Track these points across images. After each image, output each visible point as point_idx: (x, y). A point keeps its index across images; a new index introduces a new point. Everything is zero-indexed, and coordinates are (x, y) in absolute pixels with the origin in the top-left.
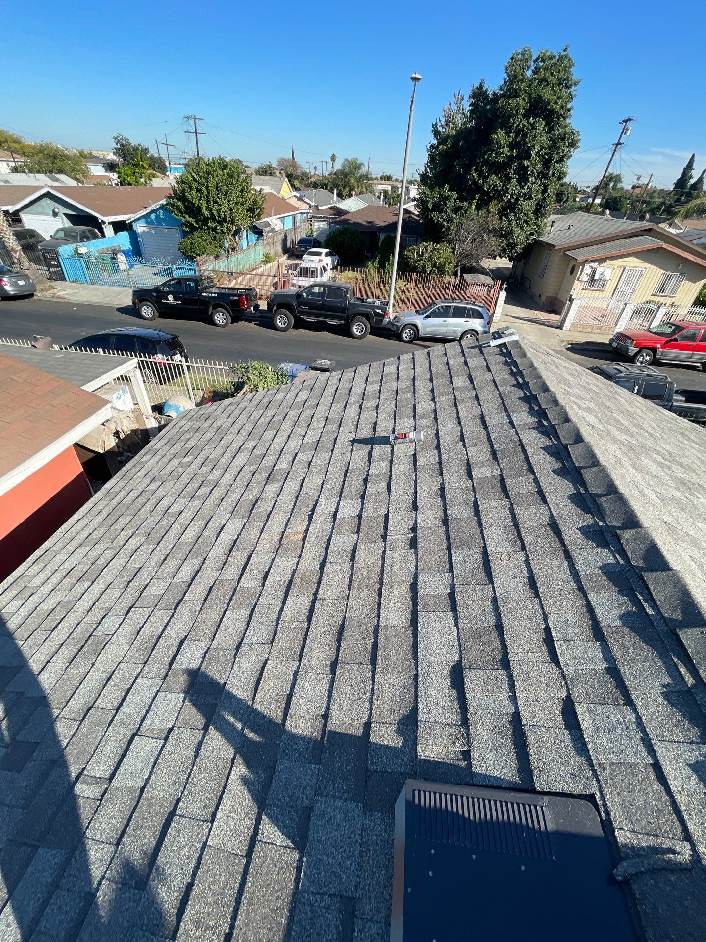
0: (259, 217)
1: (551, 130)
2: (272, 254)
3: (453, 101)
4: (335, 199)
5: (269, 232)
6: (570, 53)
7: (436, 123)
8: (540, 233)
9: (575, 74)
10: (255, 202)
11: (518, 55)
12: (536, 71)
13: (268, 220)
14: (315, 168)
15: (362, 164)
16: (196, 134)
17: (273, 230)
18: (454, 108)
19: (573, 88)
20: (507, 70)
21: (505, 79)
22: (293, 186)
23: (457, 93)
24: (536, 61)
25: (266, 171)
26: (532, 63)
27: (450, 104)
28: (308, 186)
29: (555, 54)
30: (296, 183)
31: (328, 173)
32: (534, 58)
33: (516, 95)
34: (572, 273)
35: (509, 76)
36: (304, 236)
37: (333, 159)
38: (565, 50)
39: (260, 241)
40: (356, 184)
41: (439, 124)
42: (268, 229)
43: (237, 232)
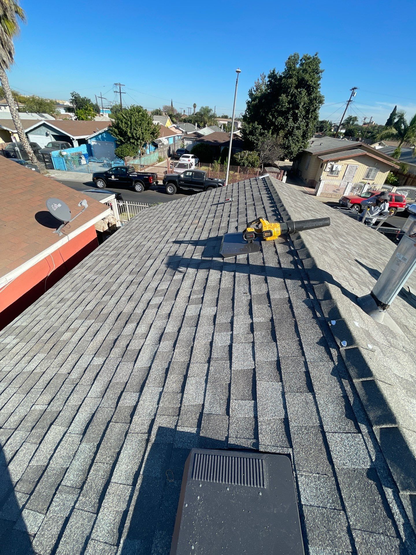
0: (157, 137)
1: (309, 94)
2: (163, 157)
3: (260, 78)
4: (196, 128)
5: (161, 145)
6: (319, 56)
7: (251, 89)
8: (305, 147)
9: (321, 67)
10: (155, 130)
11: (292, 57)
12: (302, 65)
13: (160, 139)
14: (184, 111)
15: (211, 110)
16: (120, 93)
17: (163, 144)
18: (261, 82)
19: (320, 74)
20: (286, 64)
21: (285, 69)
22: (172, 121)
23: (262, 74)
24: (301, 60)
25: (157, 113)
26: (299, 61)
27: (258, 80)
28: (180, 121)
29: (311, 56)
30: (174, 120)
31: (191, 114)
32: (300, 59)
33: (291, 77)
34: (321, 167)
35: (287, 67)
36: (179, 148)
37: (195, 106)
38: (316, 55)
39: (157, 150)
40: (207, 120)
41: (253, 90)
42: (160, 144)
43: (145, 145)
